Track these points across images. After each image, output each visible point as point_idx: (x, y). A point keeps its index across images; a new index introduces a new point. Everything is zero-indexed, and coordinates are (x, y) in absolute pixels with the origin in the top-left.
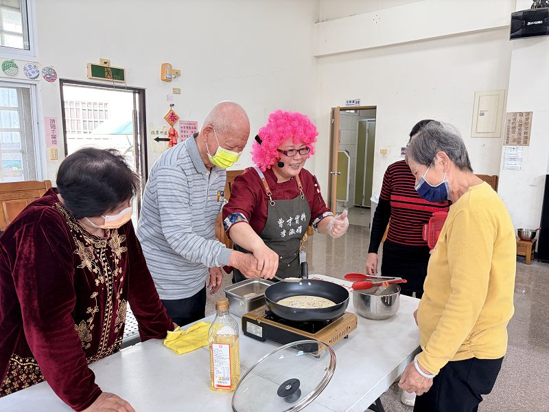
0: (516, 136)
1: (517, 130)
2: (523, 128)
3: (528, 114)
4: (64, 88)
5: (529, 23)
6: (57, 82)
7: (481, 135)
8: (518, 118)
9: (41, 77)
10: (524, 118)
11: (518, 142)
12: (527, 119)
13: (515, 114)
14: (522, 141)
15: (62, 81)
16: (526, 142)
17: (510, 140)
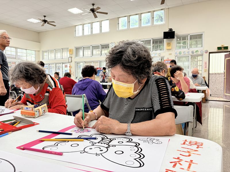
4: (210, 54)
6: (208, 53)
9: (204, 53)
15: (210, 53)
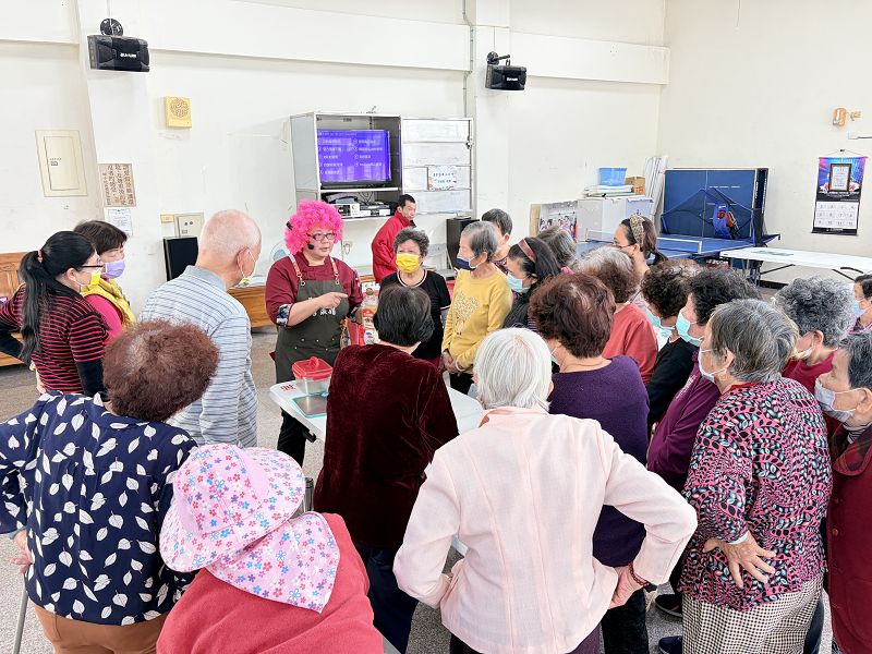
0: (118, 195)
1: (117, 187)
2: (124, 184)
3: (127, 165)
5: (122, 55)
7: (58, 193)
8: (116, 172)
10: (122, 172)
11: (123, 203)
12: (126, 173)
13: (110, 166)
14: (127, 202)
16: (132, 203)
17: (112, 199)
